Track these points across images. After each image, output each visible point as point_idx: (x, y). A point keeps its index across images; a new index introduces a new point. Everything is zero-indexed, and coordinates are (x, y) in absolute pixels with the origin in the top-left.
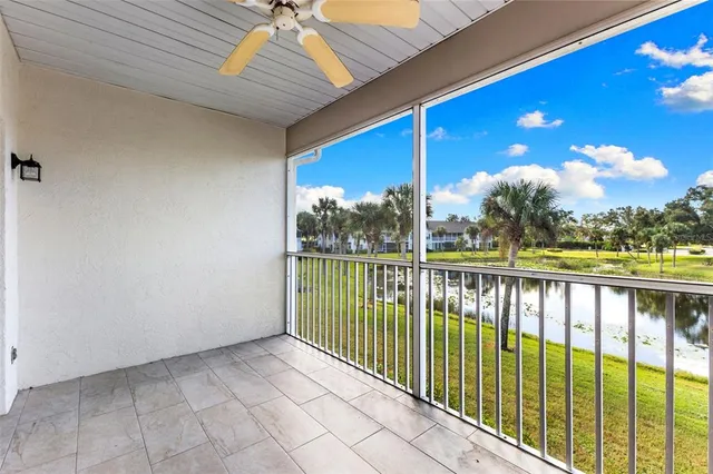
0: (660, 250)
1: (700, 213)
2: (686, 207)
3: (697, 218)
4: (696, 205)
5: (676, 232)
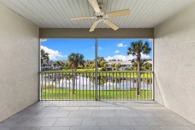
3: (98, 62)
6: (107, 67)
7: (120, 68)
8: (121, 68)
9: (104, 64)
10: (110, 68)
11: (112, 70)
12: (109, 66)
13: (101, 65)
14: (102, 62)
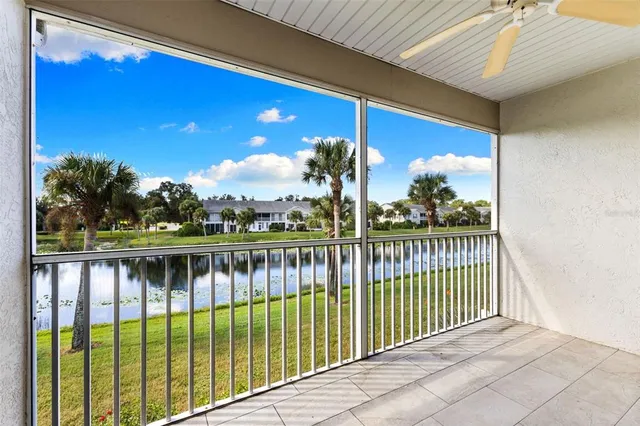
0: (147, 227)
1: (168, 200)
2: (159, 195)
3: (165, 204)
4: (165, 194)
5: (157, 214)
6: (205, 223)
7: (252, 226)
8: (257, 223)
9: (194, 209)
10: (217, 225)
11: (222, 232)
12: (211, 217)
13: (182, 213)
14: (186, 203)
